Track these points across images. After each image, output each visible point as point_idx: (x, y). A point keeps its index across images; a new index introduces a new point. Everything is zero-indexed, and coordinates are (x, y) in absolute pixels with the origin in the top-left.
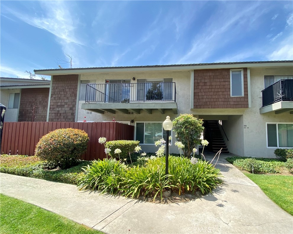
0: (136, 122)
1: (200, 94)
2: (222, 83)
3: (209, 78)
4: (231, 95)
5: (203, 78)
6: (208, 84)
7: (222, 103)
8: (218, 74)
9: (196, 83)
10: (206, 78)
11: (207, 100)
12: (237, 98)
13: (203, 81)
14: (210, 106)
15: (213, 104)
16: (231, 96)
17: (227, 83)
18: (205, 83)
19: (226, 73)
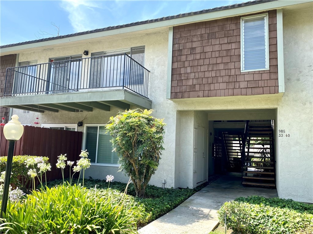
0: (85, 125)
1: (183, 71)
2: (225, 47)
3: (200, 39)
4: (241, 70)
5: (188, 41)
6: (198, 50)
7: (223, 86)
8: (216, 29)
9: (177, 51)
10: (195, 39)
11: (195, 82)
12: (254, 73)
13: (189, 45)
14: (201, 93)
15: (206, 88)
16: (243, 70)
17: (234, 46)
18: (193, 49)
19: (233, 27)
